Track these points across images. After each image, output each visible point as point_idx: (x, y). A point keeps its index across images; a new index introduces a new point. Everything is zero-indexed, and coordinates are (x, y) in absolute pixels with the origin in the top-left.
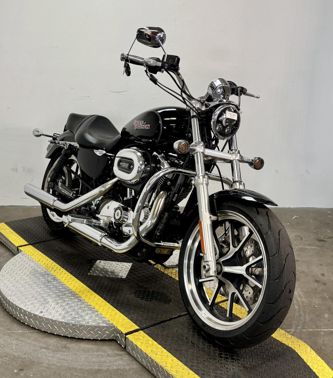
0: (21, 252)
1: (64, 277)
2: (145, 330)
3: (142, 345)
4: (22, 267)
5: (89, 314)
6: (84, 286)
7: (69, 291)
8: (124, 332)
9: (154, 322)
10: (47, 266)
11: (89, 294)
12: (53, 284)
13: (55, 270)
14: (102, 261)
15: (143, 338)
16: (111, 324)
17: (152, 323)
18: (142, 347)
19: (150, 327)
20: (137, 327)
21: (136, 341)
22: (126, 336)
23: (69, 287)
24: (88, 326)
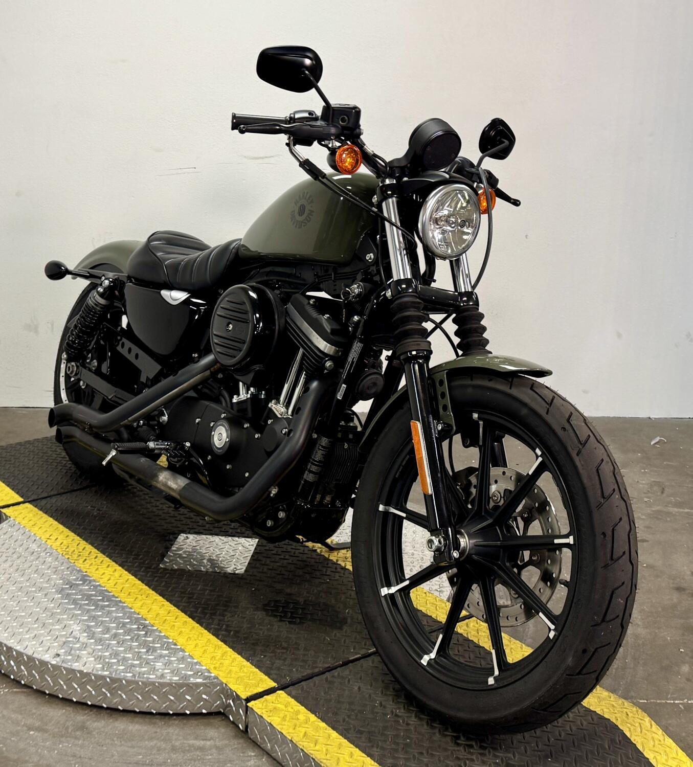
0: (7, 519)
1: (106, 574)
2: (289, 688)
3: (284, 723)
4: (11, 553)
5: (164, 657)
6: (152, 594)
7: (117, 605)
8: (244, 696)
9: (309, 672)
10: (67, 550)
11: (162, 612)
12: (81, 590)
13: (86, 560)
14: (191, 537)
15: (286, 706)
16: (214, 679)
17: (306, 674)
18: (284, 727)
19: (300, 682)
20: (273, 684)
21: (271, 715)
22: (248, 704)
23: (117, 597)
24: (163, 685)
